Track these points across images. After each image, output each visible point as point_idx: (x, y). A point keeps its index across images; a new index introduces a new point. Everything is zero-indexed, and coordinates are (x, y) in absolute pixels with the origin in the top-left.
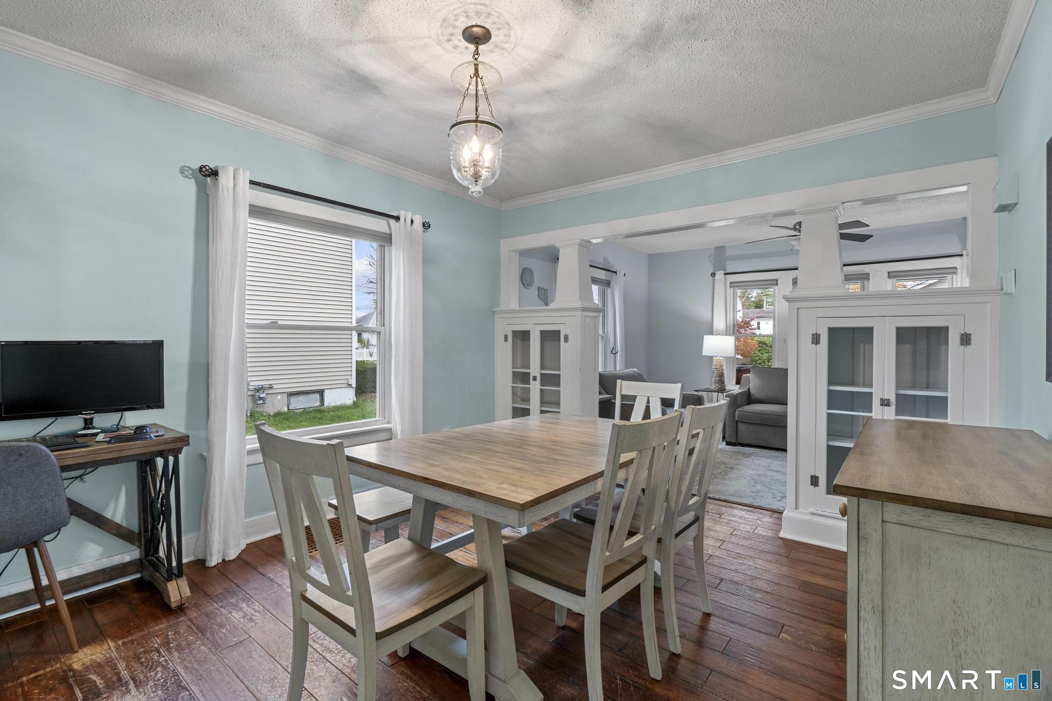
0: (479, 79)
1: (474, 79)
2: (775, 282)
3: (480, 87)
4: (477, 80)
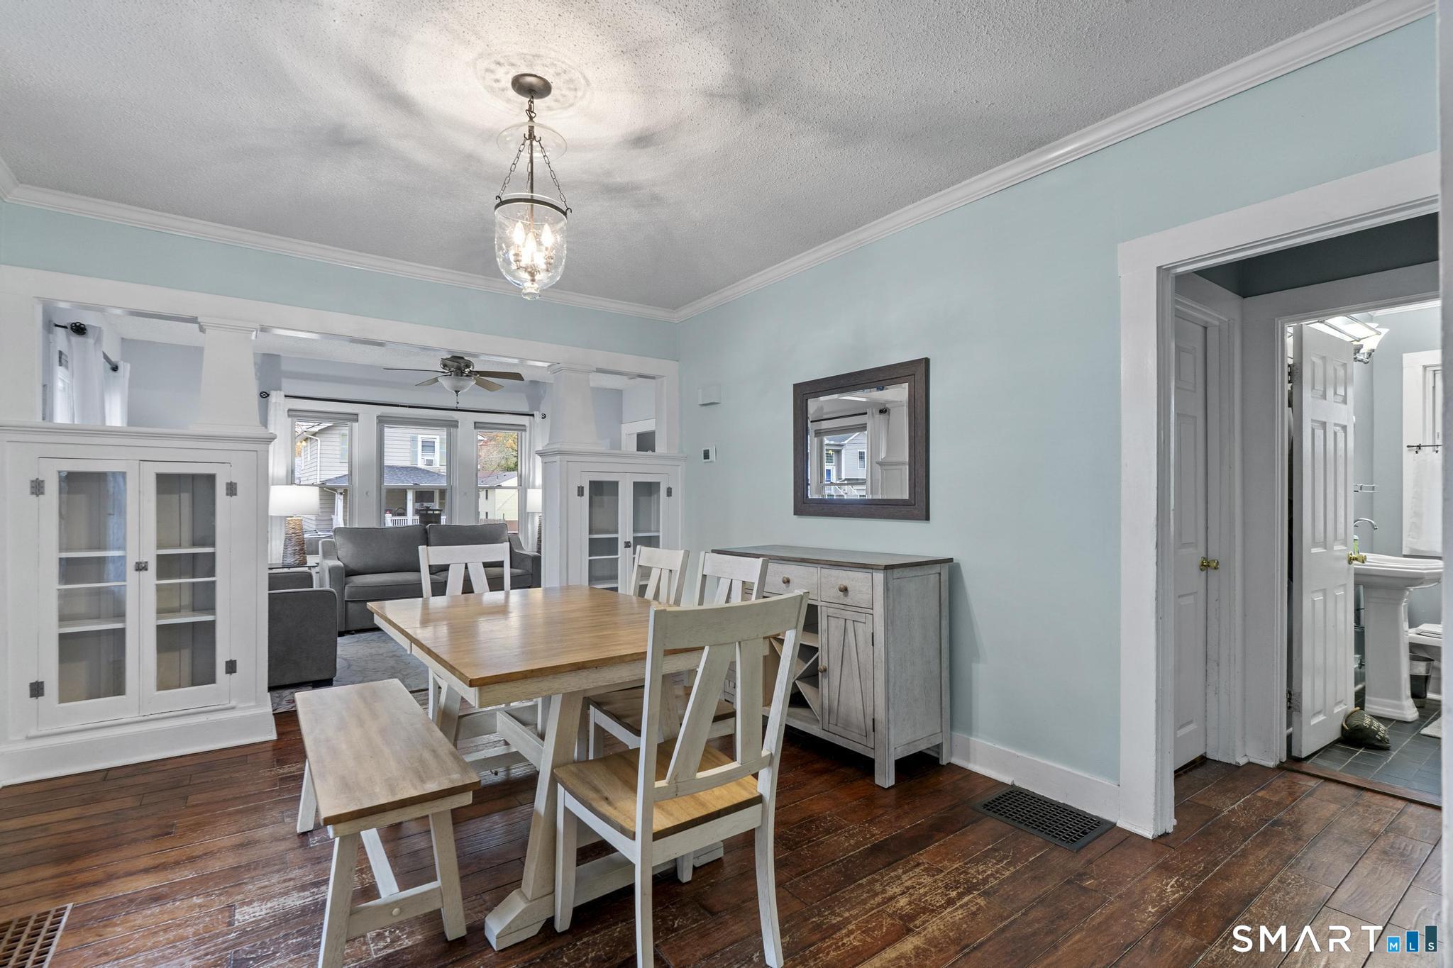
0: (535, 143)
1: (528, 142)
2: (354, 418)
3: (537, 155)
4: (531, 145)
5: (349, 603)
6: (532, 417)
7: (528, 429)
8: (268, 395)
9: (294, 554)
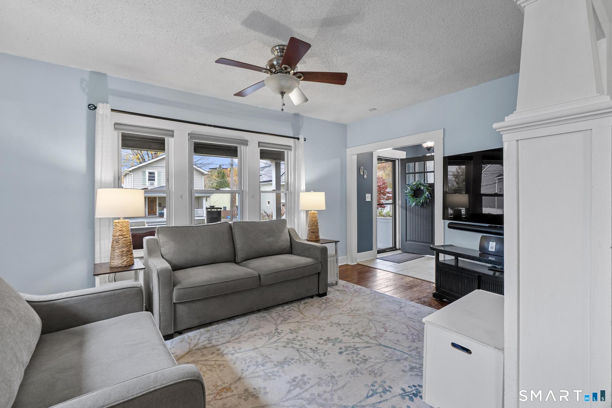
5: (177, 305)
6: (296, 140)
7: (293, 149)
8: (96, 108)
9: (122, 256)
